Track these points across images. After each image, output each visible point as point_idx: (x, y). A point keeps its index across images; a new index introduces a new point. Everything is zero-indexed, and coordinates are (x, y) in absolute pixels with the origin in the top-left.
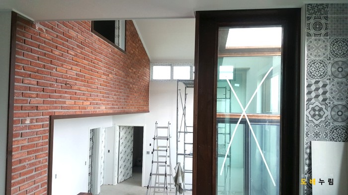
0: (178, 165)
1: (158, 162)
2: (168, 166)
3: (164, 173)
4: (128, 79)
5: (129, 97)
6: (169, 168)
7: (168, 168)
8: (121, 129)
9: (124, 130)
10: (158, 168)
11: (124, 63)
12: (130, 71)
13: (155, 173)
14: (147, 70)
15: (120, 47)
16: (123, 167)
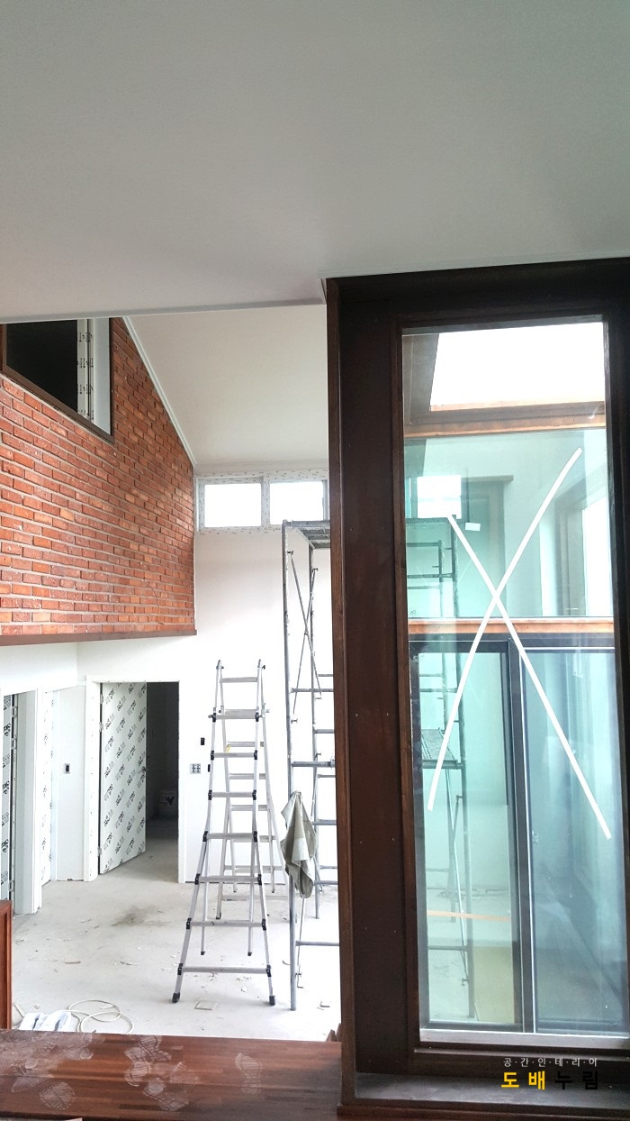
0: (294, 799)
1: (228, 795)
2: (263, 807)
3: (251, 831)
4: (124, 526)
5: (126, 582)
6: (265, 813)
7: (262, 817)
8: (106, 692)
9: (117, 698)
10: (228, 818)
11: (110, 473)
12: (130, 498)
13: (221, 830)
14: (186, 497)
15: (95, 422)
16: (114, 819)
